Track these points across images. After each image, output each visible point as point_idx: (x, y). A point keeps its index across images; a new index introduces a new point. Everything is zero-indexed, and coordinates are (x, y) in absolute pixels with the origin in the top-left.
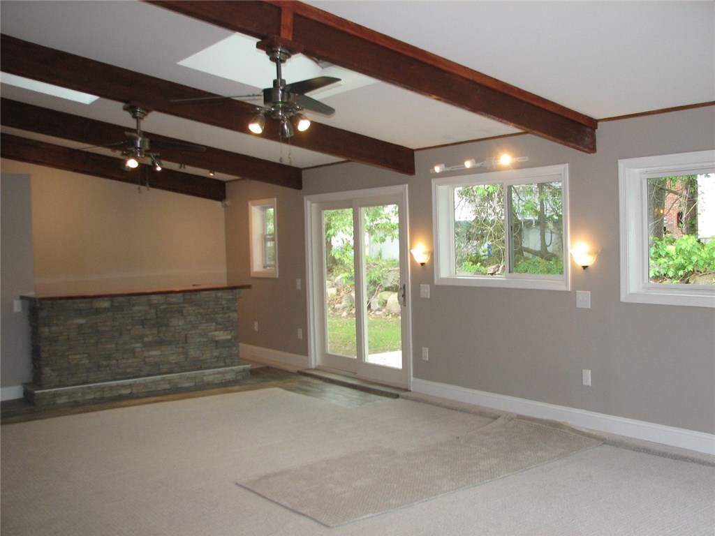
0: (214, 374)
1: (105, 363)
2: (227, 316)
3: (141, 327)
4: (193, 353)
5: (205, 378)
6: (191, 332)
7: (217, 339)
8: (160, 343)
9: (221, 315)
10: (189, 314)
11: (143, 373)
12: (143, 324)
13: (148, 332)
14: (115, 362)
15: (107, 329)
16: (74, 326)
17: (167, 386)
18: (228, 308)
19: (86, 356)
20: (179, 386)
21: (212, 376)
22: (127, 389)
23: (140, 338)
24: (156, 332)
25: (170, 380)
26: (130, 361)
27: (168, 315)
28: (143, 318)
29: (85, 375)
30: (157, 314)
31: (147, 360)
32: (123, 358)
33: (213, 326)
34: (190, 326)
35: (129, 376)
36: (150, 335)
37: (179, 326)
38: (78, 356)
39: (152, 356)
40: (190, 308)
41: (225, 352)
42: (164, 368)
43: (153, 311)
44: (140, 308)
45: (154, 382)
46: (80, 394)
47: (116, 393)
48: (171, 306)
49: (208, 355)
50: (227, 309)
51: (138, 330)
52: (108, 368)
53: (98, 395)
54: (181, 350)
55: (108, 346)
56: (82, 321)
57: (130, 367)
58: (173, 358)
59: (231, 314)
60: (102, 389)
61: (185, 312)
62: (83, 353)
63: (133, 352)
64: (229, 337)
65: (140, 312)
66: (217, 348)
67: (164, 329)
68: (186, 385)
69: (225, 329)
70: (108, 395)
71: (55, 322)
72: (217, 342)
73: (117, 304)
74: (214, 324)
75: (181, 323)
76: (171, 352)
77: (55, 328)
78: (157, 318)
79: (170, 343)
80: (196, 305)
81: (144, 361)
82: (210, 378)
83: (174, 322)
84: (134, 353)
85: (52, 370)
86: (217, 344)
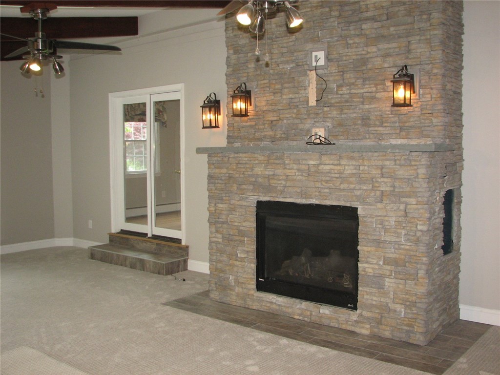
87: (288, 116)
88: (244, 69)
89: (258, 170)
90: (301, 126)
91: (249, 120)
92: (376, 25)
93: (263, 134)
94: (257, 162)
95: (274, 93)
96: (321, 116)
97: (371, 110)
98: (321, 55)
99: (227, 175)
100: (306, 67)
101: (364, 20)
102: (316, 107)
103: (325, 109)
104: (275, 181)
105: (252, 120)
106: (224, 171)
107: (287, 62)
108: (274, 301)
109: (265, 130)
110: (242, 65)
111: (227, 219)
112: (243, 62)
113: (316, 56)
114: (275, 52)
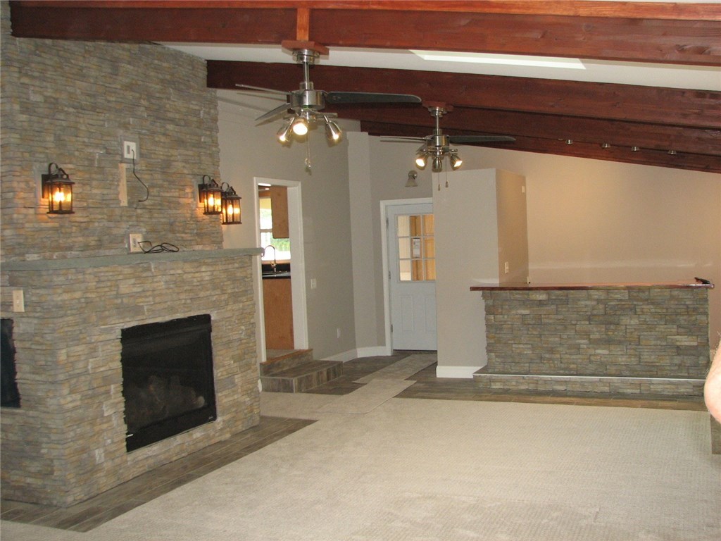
0: (663, 383)
1: (547, 356)
2: (694, 318)
3: (587, 323)
4: (647, 357)
5: (652, 387)
6: (645, 333)
7: (678, 344)
8: (608, 342)
9: (685, 317)
10: (643, 313)
11: (588, 372)
12: (589, 319)
13: (595, 329)
14: (558, 356)
15: (551, 321)
16: (518, 316)
17: (606, 389)
18: (695, 310)
19: (529, 346)
20: (621, 391)
21: (661, 386)
22: (561, 385)
23: (587, 334)
24: (603, 330)
25: (610, 383)
26: (574, 357)
27: (618, 313)
28: (589, 313)
29: (528, 365)
30: (606, 311)
31: (592, 358)
32: (566, 354)
33: (674, 329)
34: (644, 326)
35: (572, 372)
36: (597, 333)
37: (631, 325)
38: (521, 346)
39: (598, 355)
40: (644, 307)
41: (689, 361)
42: (612, 369)
43: (601, 306)
44: (585, 303)
45: (591, 382)
46: (514, 383)
47: (549, 388)
48: (623, 303)
49: (666, 361)
50: (693, 311)
51: (583, 325)
52: (551, 362)
53: (532, 387)
54: (632, 352)
55: (550, 339)
56: (526, 312)
57: (573, 363)
58: (622, 360)
59: (698, 317)
60: (537, 382)
61: (638, 310)
62: (526, 344)
63: (578, 347)
64: (695, 344)
65: (586, 306)
66: (679, 355)
67: (612, 327)
68: (629, 391)
69: (689, 333)
70: (541, 388)
71: (500, 311)
72: (678, 347)
73: (554, 298)
74: (675, 326)
75: (634, 321)
76: (620, 353)
77: (499, 317)
78: (605, 314)
79: (620, 343)
80: (652, 304)
81: (589, 359)
82: (659, 388)
83: (625, 320)
84: (579, 349)
85: (497, 356)
86: (679, 350)
87: (100, 217)
88: (40, 141)
89: (125, 288)
90: (115, 231)
91: (50, 220)
92: (177, 129)
93: (69, 241)
94: (121, 277)
95: (84, 185)
96: (134, 218)
97: (178, 215)
98: (133, 146)
99: (83, 300)
100: (118, 158)
101: (169, 120)
102: (128, 209)
103: (139, 211)
104: (143, 299)
105: (54, 220)
106: (78, 295)
107: (97, 146)
108: (150, 454)
109: (73, 235)
110: (36, 134)
111: (86, 367)
112: (37, 129)
113: (128, 147)
114: (81, 128)
